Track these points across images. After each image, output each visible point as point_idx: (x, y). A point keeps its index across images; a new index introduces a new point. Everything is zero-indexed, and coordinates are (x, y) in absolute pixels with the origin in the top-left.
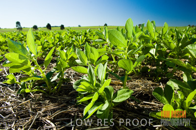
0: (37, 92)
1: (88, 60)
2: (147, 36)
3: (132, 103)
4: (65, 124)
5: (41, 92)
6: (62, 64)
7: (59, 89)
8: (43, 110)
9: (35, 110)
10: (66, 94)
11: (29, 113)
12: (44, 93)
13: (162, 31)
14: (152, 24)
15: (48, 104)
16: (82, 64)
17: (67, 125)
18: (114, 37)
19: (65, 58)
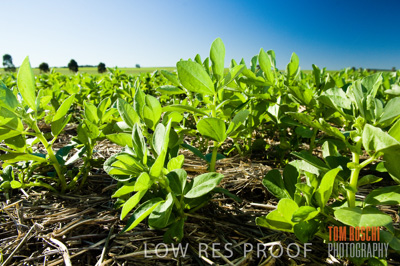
0: (36, 188)
1: (141, 122)
2: (261, 79)
3: (229, 206)
4: (89, 245)
5: (45, 189)
6: (89, 131)
7: (83, 183)
8: (45, 222)
9: (29, 222)
10: (95, 192)
11: (15, 228)
12: (51, 191)
13: (288, 69)
14: (269, 56)
15: (58, 211)
16: (128, 129)
17: (94, 246)
18: (188, 74)
19: (97, 120)
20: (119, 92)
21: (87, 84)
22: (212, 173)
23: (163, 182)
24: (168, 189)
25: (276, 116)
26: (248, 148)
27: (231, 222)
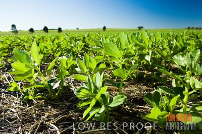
0: (40, 99)
1: (87, 68)
2: (142, 44)
3: (128, 107)
4: (67, 127)
5: (43, 99)
6: (63, 73)
7: (60, 96)
8: (46, 116)
9: (39, 116)
10: (66, 100)
11: (33, 118)
12: (46, 100)
13: (155, 39)
14: (146, 33)
15: (51, 110)
16: (81, 72)
17: (69, 128)
18: (109, 49)
19: (66, 67)
20: (72, 47)
21: (57, 44)
22: (121, 96)
23: (100, 100)
24: (102, 103)
25: (149, 61)
26: (135, 76)
27: (129, 116)
